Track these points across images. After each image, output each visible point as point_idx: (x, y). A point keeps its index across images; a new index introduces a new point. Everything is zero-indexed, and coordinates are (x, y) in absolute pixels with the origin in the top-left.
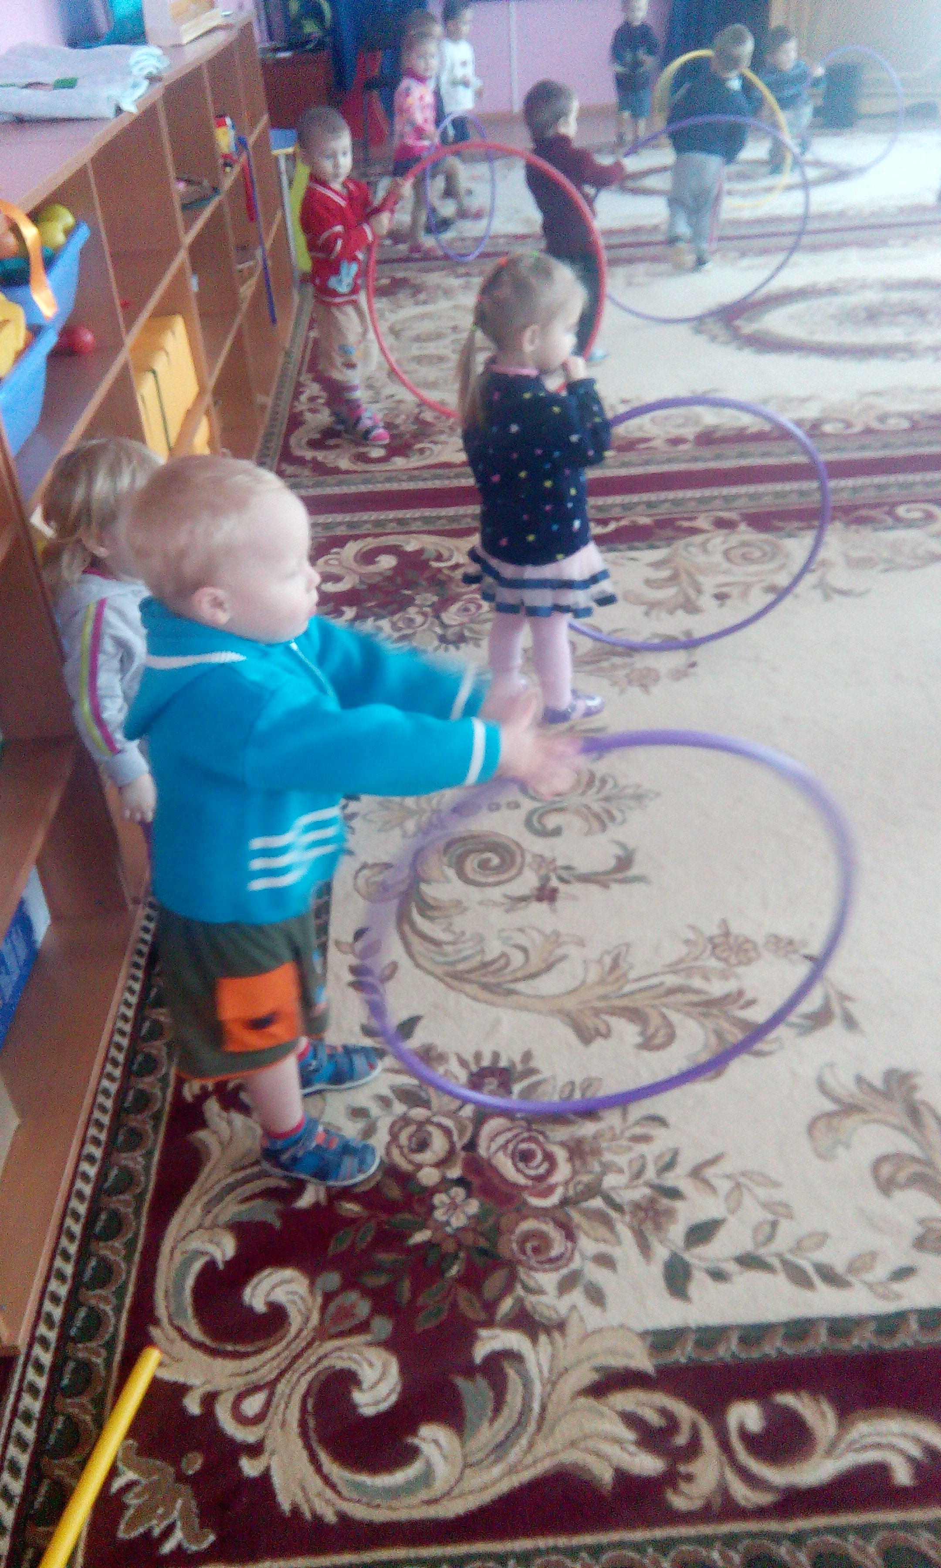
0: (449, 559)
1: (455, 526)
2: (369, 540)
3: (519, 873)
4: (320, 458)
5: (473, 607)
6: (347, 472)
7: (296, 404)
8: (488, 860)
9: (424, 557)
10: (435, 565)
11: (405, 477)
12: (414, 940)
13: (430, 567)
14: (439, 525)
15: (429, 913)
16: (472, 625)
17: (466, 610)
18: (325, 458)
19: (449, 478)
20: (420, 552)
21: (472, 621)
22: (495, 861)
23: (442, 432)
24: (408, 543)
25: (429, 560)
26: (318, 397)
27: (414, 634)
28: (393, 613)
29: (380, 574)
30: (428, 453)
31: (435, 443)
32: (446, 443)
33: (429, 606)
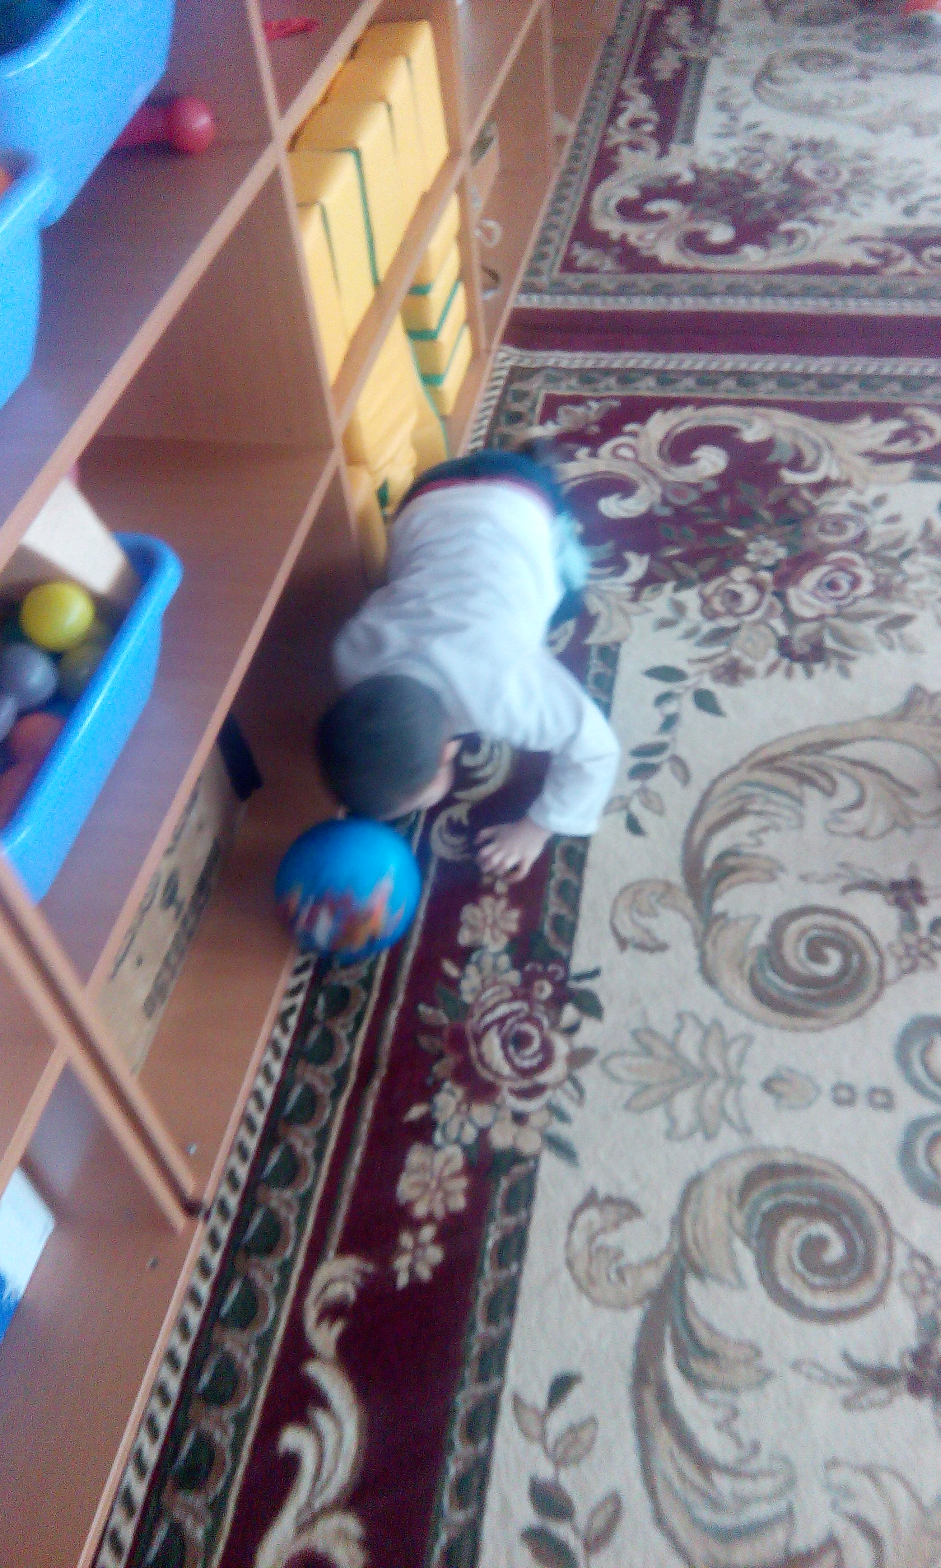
0: (811, 469)
1: (830, 397)
2: (688, 411)
3: (878, 1299)
4: (632, 239)
5: (844, 582)
6: (669, 269)
7: (611, 131)
8: (821, 1243)
9: (772, 458)
10: (789, 477)
11: (759, 287)
12: (663, 1439)
13: (777, 481)
14: (803, 393)
15: (697, 1366)
16: (839, 623)
17: (833, 585)
18: (640, 238)
19: (828, 295)
20: (768, 445)
21: (839, 614)
22: (836, 1251)
23: (825, 201)
24: (749, 424)
25: (777, 466)
26: (645, 121)
27: (736, 629)
28: (706, 578)
29: (696, 486)
30: (799, 242)
31: (813, 222)
32: (831, 224)
33: (770, 569)
